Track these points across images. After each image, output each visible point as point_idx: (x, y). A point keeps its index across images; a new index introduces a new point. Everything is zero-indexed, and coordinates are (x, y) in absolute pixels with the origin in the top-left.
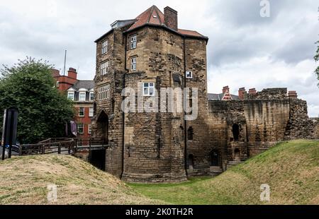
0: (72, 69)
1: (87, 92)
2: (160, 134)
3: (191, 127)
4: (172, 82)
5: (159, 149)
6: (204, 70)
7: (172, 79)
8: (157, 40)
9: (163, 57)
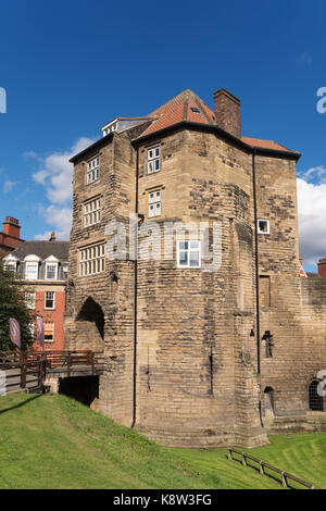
0: (12, 219)
1: (40, 263)
2: (212, 345)
3: (267, 332)
4: (236, 240)
5: (211, 376)
6: (292, 217)
7: (235, 233)
8: (204, 154)
9: (218, 189)
